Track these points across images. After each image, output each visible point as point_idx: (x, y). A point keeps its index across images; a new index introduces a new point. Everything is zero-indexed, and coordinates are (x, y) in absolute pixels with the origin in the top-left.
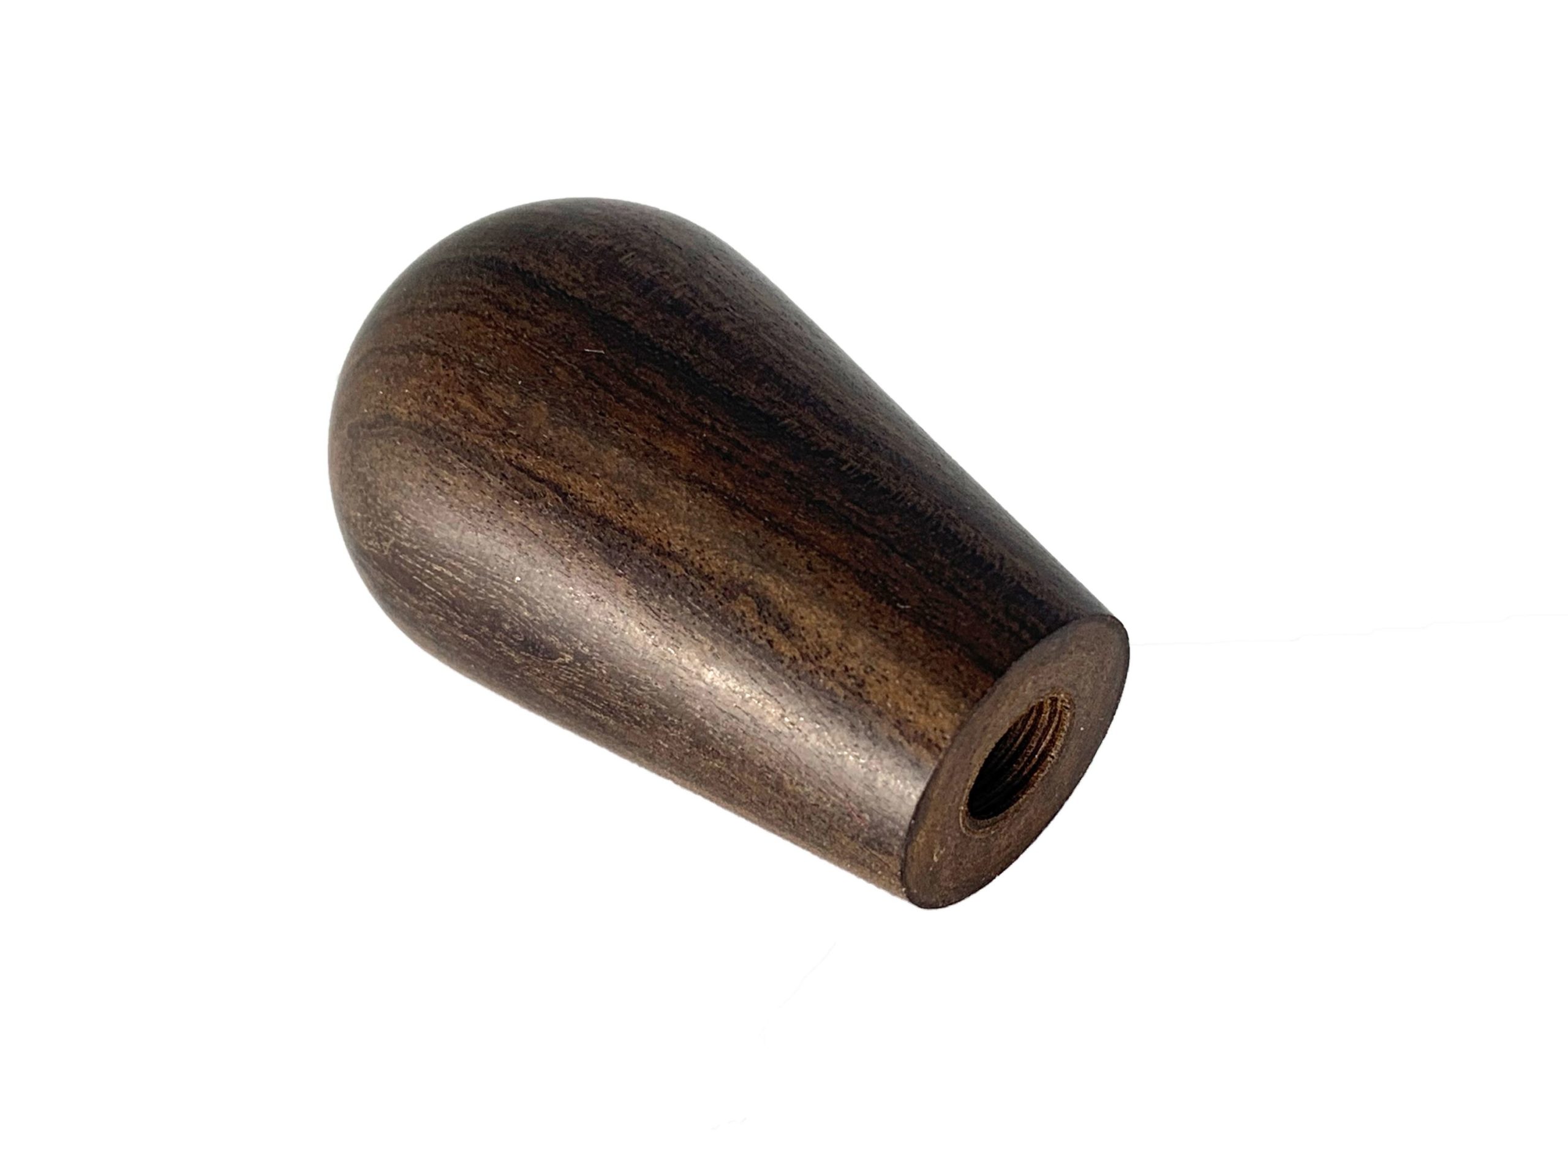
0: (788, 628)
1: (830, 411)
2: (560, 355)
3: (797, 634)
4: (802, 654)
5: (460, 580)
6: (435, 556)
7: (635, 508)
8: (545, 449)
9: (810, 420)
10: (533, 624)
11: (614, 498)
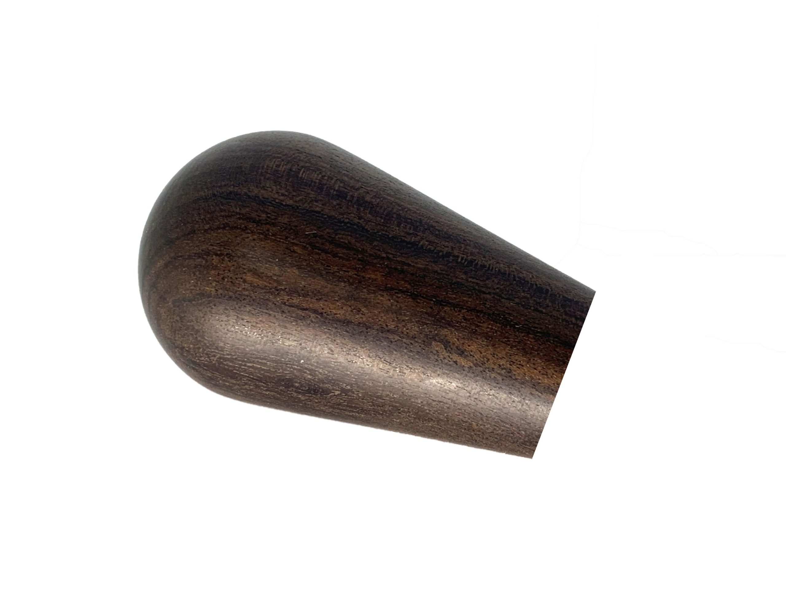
0: (463, 353)
1: (437, 229)
2: (293, 240)
3: (469, 355)
4: (474, 365)
5: (265, 368)
6: (248, 359)
7: (362, 311)
8: (303, 292)
9: (432, 238)
10: (314, 381)
11: (349, 309)
